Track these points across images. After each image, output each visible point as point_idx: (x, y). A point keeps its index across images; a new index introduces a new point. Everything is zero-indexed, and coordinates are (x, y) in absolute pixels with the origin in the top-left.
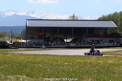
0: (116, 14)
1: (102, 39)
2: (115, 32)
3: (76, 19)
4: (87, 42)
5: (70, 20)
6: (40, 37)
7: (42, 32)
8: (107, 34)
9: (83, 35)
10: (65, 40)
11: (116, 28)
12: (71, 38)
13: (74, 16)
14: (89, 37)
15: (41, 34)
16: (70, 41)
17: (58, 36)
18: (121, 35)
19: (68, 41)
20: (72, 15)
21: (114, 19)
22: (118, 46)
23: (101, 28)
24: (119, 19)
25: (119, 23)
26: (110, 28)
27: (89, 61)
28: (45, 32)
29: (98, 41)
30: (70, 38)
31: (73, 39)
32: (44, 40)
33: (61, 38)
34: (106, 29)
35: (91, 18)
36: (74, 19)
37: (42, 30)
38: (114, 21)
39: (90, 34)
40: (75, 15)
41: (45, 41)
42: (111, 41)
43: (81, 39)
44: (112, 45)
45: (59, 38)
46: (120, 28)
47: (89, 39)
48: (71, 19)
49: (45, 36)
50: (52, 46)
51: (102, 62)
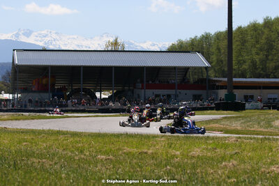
0: (206, 37)
1: (178, 93)
2: (205, 76)
3: (120, 49)
4: (145, 98)
5: (108, 51)
6: (43, 89)
7: (46, 76)
8: (188, 82)
9: (137, 84)
10: (98, 95)
11: (206, 68)
12: (111, 89)
13: (116, 43)
14: (149, 87)
15: (44, 81)
16: (107, 97)
17: (82, 86)
18: (217, 84)
19: (103, 96)
20: (112, 40)
21: (202, 48)
22: (212, 109)
23: (175, 68)
24: (213, 49)
25: (214, 58)
26: (195, 68)
27: (150, 151)
28: (53, 77)
29: (169, 96)
30: (108, 90)
31: (115, 91)
32: (51, 95)
33: (89, 89)
34: (186, 70)
35: (154, 45)
36: (115, 49)
37: (48, 73)
38: (203, 54)
39: (150, 82)
40: (119, 41)
41: (53, 97)
42: (196, 98)
43: (133, 93)
44: (198, 106)
45: (85, 90)
46: (216, 68)
47: (150, 93)
48: (110, 49)
49: (53, 85)
50: (69, 108)
51: (178, 153)
